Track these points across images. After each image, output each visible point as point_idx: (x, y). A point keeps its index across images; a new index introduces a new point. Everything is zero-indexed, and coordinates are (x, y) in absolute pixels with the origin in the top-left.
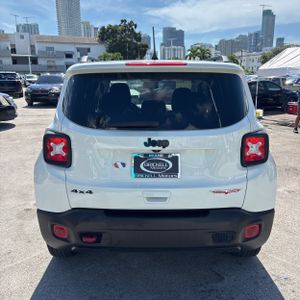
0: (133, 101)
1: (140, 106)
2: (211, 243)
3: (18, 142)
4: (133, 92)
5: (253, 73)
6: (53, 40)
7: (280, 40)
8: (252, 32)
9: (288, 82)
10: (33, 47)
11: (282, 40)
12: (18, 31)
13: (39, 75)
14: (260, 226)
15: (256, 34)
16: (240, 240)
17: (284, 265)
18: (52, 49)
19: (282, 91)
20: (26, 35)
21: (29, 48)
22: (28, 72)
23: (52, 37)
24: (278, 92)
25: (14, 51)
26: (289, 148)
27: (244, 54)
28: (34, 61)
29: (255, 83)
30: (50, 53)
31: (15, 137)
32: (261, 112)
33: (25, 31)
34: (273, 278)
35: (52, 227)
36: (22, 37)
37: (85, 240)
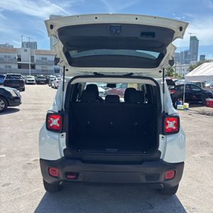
0: (100, 95)
1: (104, 98)
2: (144, 181)
3: (21, 120)
4: (100, 90)
5: (183, 78)
6: (47, 53)
7: (203, 57)
8: (183, 51)
9: (207, 85)
10: (32, 57)
11: (204, 56)
12: (23, 46)
13: (35, 76)
14: (175, 172)
15: (186, 52)
16: (162, 179)
17: (193, 200)
18: (46, 59)
19: (202, 91)
20: (29, 49)
21: (30, 58)
22: (28, 74)
23: (46, 51)
24: (199, 92)
25: (19, 59)
26: (204, 129)
27: (177, 65)
28: (33, 67)
29: (183, 85)
30: (44, 61)
31: (19, 117)
32: (187, 105)
33: (27, 47)
34: (185, 208)
35: (49, 169)
36: (26, 51)
37: (69, 177)
